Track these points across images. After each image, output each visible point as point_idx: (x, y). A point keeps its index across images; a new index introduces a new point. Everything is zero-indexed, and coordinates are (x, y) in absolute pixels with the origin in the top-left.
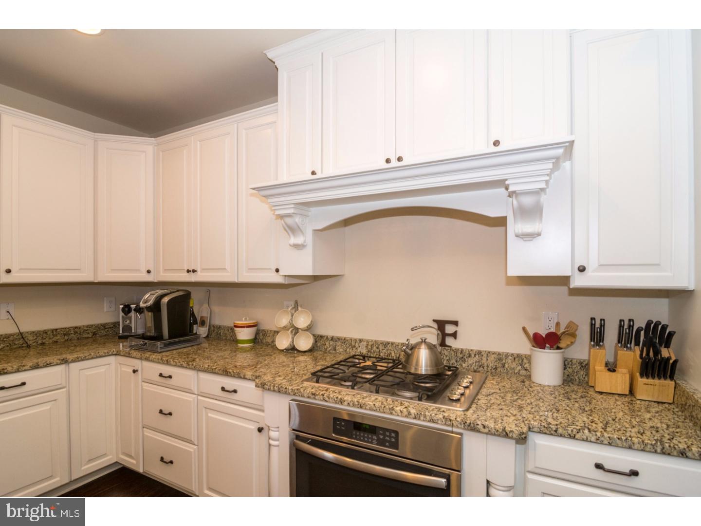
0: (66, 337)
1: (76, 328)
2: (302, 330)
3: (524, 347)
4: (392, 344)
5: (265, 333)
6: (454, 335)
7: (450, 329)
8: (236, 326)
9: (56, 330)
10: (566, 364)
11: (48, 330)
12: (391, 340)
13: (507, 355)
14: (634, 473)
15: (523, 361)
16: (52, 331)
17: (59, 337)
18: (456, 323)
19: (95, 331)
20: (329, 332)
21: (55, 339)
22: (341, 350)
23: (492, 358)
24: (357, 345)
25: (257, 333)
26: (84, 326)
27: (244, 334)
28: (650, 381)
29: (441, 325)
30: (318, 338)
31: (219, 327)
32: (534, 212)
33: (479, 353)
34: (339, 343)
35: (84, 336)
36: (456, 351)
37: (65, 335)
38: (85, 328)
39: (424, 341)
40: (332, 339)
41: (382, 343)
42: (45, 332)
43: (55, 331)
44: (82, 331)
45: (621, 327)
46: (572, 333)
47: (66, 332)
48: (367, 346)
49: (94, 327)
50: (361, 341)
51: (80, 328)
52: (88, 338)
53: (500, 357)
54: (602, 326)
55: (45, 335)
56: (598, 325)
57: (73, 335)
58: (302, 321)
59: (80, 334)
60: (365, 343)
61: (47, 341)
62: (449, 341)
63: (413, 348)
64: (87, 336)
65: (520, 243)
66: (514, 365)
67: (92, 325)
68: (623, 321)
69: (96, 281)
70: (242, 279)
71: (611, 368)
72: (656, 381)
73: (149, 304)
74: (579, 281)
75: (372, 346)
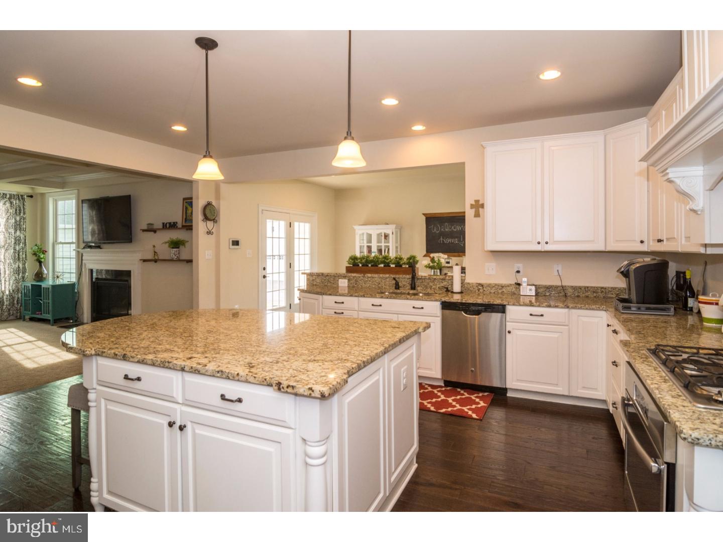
0: (595, 295)
1: (602, 288)
9: (588, 287)
11: (582, 287)
16: (585, 287)
17: (589, 293)
19: (618, 293)
21: (587, 294)
26: (609, 287)
35: (609, 296)
37: (594, 292)
38: (610, 289)
42: (580, 288)
43: (587, 289)
44: (607, 291)
47: (595, 290)
49: (617, 289)
51: (605, 289)
52: (612, 298)
55: (580, 290)
57: (600, 293)
59: (606, 293)
61: (582, 295)
64: (611, 296)
67: (616, 288)
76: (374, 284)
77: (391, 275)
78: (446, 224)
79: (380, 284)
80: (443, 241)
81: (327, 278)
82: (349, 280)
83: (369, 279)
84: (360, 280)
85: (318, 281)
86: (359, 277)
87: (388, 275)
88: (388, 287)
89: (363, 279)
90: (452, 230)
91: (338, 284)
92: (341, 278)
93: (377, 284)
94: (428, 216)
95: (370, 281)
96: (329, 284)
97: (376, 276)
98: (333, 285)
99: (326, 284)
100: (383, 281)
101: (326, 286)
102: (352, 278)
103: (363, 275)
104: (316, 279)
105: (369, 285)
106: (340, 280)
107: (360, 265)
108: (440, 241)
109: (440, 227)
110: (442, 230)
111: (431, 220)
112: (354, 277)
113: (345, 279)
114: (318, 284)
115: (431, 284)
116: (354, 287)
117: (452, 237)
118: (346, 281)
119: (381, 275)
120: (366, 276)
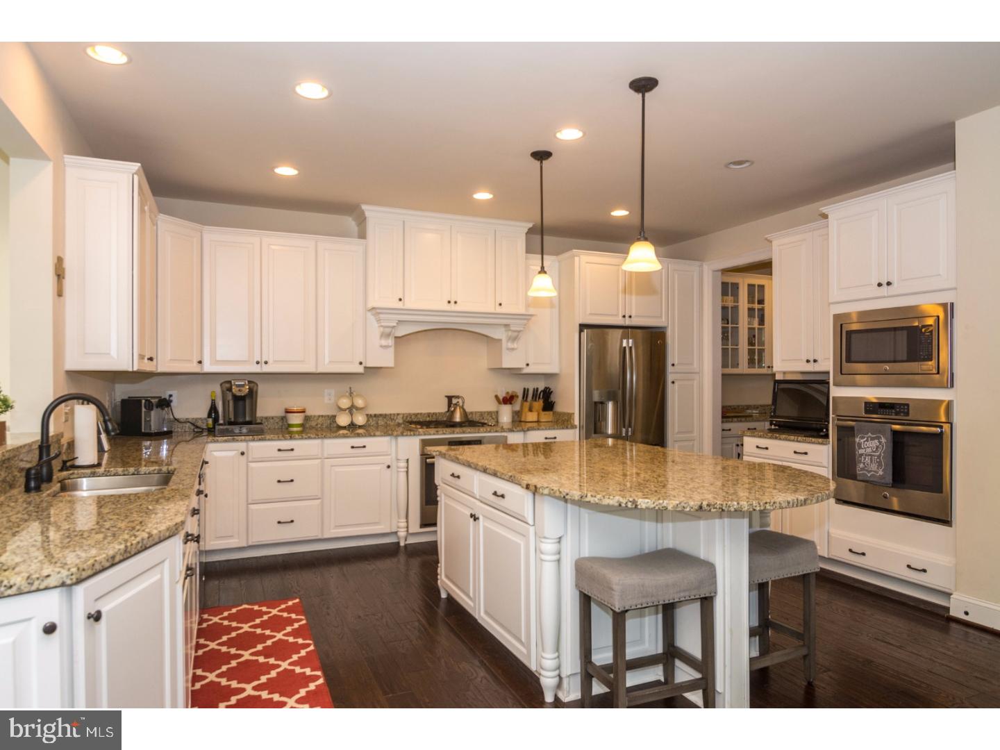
2: (359, 410)
3: (495, 405)
4: (421, 414)
5: (313, 419)
7: (454, 401)
8: (287, 412)
10: (513, 411)
12: (419, 412)
13: (485, 412)
14: (555, 438)
15: (496, 414)
18: (459, 397)
20: (375, 411)
22: (383, 423)
23: (478, 415)
24: (395, 418)
25: (306, 418)
28: (546, 413)
29: (450, 399)
30: (369, 416)
32: (515, 339)
33: (471, 413)
34: (381, 418)
39: (458, 404)
40: (375, 415)
41: (414, 414)
45: (534, 391)
46: (515, 397)
48: (403, 418)
50: (398, 414)
53: (482, 414)
56: (526, 392)
58: (359, 402)
60: (401, 416)
65: (506, 351)
68: (528, 390)
71: (530, 410)
73: (244, 393)
74: (525, 370)
75: (407, 417)
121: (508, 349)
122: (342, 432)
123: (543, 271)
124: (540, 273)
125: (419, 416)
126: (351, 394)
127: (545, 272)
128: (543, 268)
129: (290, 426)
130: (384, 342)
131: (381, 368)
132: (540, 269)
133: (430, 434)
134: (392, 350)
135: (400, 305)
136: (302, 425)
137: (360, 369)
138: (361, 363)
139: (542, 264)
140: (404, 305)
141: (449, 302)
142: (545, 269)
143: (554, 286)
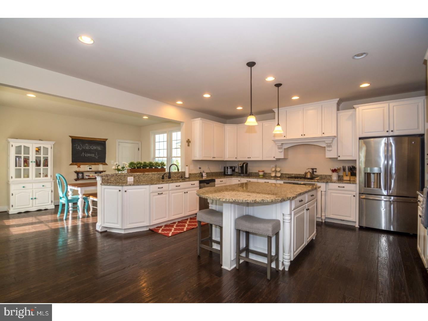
2: (278, 172)
3: (330, 173)
5: (266, 173)
6: (316, 172)
7: (315, 170)
8: (259, 171)
10: (339, 176)
13: (327, 175)
14: (344, 187)
18: (316, 169)
20: (284, 173)
23: (324, 176)
25: (264, 173)
27: (261, 173)
28: (352, 177)
29: (313, 169)
30: (282, 174)
31: (252, 173)
32: (330, 146)
33: (321, 175)
34: (287, 175)
36: (316, 175)
39: (309, 172)
40: (285, 174)
45: (348, 168)
46: (339, 169)
50: (293, 174)
53: (326, 176)
54: (345, 167)
56: (344, 167)
58: (278, 169)
62: (315, 173)
63: (307, 173)
65: (328, 151)
66: (329, 177)
69: (225, 160)
70: (264, 159)
71: (347, 175)
72: (354, 177)
73: (241, 166)
74: (339, 159)
76: (149, 178)
77: (158, 172)
78: (87, 144)
79: (152, 177)
80: (84, 155)
81: (119, 177)
82: (134, 177)
83: (146, 175)
84: (141, 177)
85: (112, 180)
86: (141, 175)
87: (156, 173)
88: (156, 179)
89: (142, 176)
90: (91, 149)
91: (127, 180)
92: (129, 176)
93: (150, 178)
94: (74, 138)
95: (146, 176)
96: (121, 181)
97: (151, 173)
98: (124, 181)
99: (118, 181)
100: (154, 176)
101: (118, 182)
102: (136, 175)
103: (143, 173)
104: (110, 178)
105: (146, 179)
106: (128, 178)
107: (136, 168)
108: (82, 155)
109: (83, 146)
110: (84, 148)
111: (75, 141)
112: (137, 175)
113: (132, 177)
114: (112, 181)
115: (174, 175)
116: (137, 181)
117: (91, 153)
118: (133, 178)
119: (153, 173)
120: (145, 174)
121: (328, 150)
122: (278, 178)
123: (278, 124)
124: (277, 125)
125: (300, 175)
126: (276, 166)
127: (279, 125)
128: (278, 123)
129: (260, 175)
130: (279, 150)
131: (280, 159)
132: (277, 124)
133: (286, 180)
134: (283, 153)
135: (285, 138)
136: (263, 175)
137: (274, 159)
138: (274, 157)
139: (278, 122)
140: (286, 138)
141: (302, 135)
142: (279, 124)
143: (282, 129)
